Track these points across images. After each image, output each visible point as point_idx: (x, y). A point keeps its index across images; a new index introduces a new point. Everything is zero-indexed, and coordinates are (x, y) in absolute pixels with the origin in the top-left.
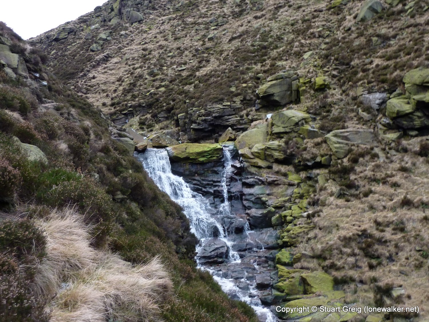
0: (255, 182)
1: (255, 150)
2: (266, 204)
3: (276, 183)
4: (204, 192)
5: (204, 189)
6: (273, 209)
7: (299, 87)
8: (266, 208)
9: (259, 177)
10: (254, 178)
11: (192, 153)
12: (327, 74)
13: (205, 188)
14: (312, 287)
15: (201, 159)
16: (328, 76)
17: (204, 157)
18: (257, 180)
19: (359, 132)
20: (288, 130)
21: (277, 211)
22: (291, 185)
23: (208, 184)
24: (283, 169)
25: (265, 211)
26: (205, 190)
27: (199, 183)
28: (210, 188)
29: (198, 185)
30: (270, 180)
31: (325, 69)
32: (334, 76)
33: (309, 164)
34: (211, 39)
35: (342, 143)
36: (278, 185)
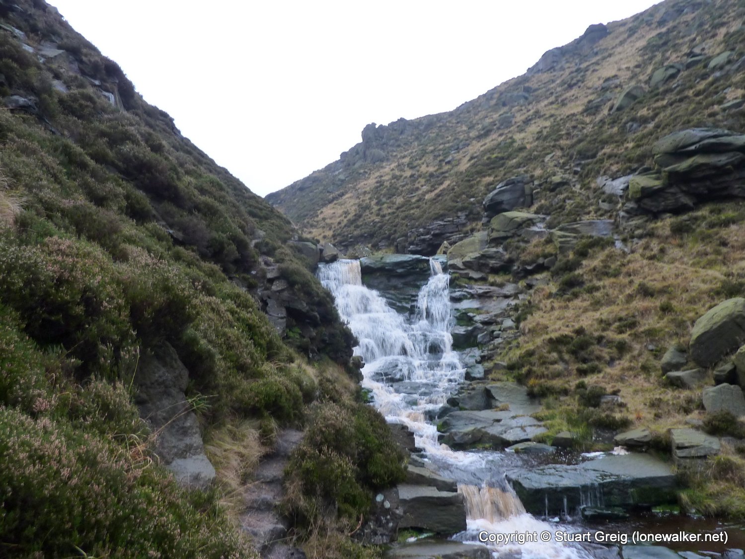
0: (464, 295)
1: (467, 259)
2: (473, 320)
3: (488, 295)
4: (399, 306)
5: (398, 304)
6: (481, 326)
7: (532, 190)
8: (472, 324)
9: (468, 290)
10: (462, 291)
11: (388, 263)
12: (568, 172)
13: (400, 302)
14: (497, 400)
15: (400, 271)
16: (569, 173)
17: (403, 268)
18: (465, 293)
19: (594, 223)
20: (509, 234)
21: (485, 327)
22: (506, 297)
23: (404, 299)
24: (498, 279)
25: (470, 328)
26: (400, 305)
27: (393, 297)
28: (407, 303)
29: (392, 299)
30: (481, 291)
31: (567, 167)
32: (576, 173)
33: (529, 268)
34: (449, 162)
35: (569, 237)
36: (491, 297)
